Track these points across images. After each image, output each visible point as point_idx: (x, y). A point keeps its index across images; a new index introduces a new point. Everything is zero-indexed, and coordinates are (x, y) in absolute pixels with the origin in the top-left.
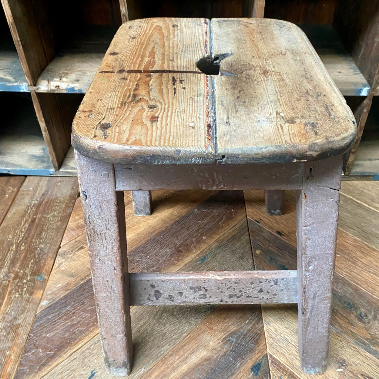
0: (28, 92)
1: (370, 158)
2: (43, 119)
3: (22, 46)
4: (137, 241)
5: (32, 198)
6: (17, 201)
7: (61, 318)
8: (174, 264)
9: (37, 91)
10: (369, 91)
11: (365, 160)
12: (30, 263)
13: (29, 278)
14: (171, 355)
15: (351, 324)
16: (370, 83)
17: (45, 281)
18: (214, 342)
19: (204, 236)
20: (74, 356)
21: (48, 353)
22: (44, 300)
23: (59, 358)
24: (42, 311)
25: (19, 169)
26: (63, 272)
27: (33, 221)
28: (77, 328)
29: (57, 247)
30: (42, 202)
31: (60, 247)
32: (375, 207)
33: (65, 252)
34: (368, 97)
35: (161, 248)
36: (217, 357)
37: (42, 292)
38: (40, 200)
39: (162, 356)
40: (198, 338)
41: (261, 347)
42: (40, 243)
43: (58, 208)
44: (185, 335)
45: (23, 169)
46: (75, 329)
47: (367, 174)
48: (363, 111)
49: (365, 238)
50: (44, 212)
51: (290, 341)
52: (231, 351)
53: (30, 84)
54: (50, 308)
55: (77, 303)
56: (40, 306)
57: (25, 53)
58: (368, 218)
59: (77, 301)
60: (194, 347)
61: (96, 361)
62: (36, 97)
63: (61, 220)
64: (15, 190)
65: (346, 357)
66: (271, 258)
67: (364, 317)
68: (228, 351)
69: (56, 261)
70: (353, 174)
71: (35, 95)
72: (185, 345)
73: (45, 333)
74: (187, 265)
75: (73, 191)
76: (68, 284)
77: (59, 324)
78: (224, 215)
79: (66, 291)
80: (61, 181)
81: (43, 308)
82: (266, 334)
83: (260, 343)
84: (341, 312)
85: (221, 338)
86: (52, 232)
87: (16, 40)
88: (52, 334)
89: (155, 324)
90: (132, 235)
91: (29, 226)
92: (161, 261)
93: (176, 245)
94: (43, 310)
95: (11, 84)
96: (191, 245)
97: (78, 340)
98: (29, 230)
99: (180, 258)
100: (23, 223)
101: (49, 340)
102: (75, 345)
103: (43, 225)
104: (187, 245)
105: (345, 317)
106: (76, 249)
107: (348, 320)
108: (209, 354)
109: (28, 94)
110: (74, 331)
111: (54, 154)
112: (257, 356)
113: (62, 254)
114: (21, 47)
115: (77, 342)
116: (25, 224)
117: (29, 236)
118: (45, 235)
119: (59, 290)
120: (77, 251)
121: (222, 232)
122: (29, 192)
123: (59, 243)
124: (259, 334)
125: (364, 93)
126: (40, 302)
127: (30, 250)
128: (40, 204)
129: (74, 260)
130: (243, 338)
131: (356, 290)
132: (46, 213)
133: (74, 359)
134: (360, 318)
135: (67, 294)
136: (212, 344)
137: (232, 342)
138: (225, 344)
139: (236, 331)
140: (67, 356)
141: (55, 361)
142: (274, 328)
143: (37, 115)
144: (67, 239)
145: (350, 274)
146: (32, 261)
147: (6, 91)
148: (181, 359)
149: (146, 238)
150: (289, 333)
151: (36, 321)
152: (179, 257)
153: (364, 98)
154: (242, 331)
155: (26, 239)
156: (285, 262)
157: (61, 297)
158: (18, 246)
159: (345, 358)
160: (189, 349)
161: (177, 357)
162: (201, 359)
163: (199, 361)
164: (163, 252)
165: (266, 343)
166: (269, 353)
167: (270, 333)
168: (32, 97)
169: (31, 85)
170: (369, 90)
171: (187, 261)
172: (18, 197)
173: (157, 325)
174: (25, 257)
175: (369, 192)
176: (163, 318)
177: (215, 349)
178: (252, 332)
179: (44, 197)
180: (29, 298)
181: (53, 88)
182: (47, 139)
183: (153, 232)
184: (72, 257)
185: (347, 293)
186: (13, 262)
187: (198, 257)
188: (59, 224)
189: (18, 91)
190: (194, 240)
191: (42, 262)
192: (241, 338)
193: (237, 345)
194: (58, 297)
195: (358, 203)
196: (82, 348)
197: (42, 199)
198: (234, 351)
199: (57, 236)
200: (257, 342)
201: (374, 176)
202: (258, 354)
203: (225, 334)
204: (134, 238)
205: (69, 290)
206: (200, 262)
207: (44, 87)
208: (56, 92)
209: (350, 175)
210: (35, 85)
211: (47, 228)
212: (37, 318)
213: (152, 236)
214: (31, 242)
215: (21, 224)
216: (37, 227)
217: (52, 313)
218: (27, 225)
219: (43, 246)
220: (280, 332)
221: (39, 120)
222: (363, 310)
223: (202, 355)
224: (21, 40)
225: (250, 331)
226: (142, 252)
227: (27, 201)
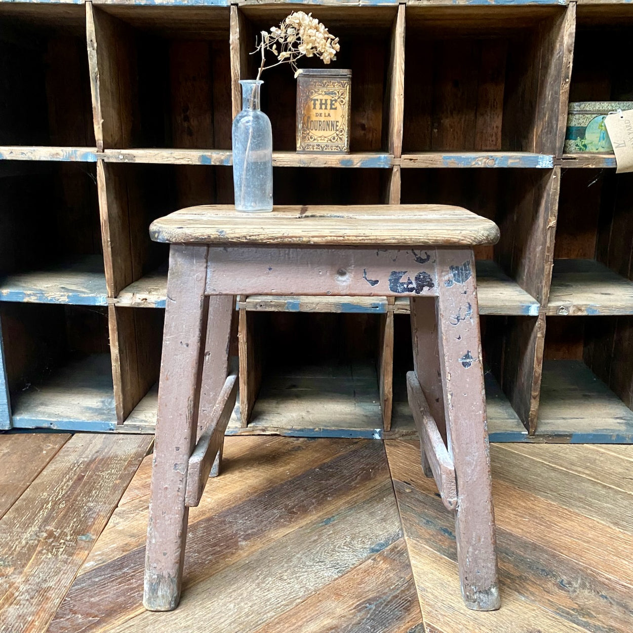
0: (106, 305)
1: (564, 417)
2: (117, 344)
3: (112, 248)
4: (230, 501)
5: (80, 456)
6: (58, 458)
7: (113, 581)
8: (284, 526)
9: (116, 305)
10: (540, 309)
11: (558, 419)
12: (72, 522)
13: (68, 538)
14: (278, 623)
15: (548, 592)
16: (539, 300)
17: (93, 541)
18: (343, 609)
19: (329, 496)
20: (131, 623)
21: (91, 618)
22: (89, 561)
23: (108, 624)
24: (85, 574)
25: (67, 420)
26: (120, 532)
27: (80, 478)
28: (137, 592)
29: (113, 505)
30: (95, 459)
31: (117, 506)
32: (576, 471)
33: (124, 511)
34: (539, 317)
35: (266, 509)
36: (348, 626)
37: (86, 552)
38: (92, 457)
39: (264, 624)
40: (318, 604)
41: (413, 615)
42: (89, 501)
43: (118, 466)
44: (299, 601)
45: (72, 420)
46: (134, 593)
47: (562, 433)
48: (537, 337)
49: (564, 502)
50: (97, 469)
51: (456, 609)
52: (368, 619)
53: (110, 295)
54: (98, 571)
55: (138, 565)
56: (83, 567)
57: (112, 256)
58: (567, 482)
59: (139, 563)
60: (313, 614)
61: (163, 628)
62: (114, 312)
63: (120, 478)
64: (57, 447)
65: (542, 627)
66: (428, 521)
67: (567, 586)
68: (363, 619)
69: (110, 521)
70: (541, 433)
71: (114, 309)
72: (298, 612)
73: (89, 596)
74: (304, 527)
75: (140, 449)
76: (126, 544)
77: (110, 588)
78: (359, 475)
79: (123, 551)
80: (123, 439)
81: (88, 569)
82: (420, 600)
83: (412, 610)
84: (533, 580)
85: (353, 604)
86: (107, 490)
87: (106, 240)
88: (97, 599)
89: (254, 589)
90: (223, 495)
91: (74, 483)
92: (265, 523)
93: (286, 506)
94: (88, 572)
95: (86, 295)
96: (310, 506)
97: (137, 605)
98: (73, 487)
99: (293, 520)
100: (64, 480)
101: (93, 605)
102: (133, 609)
103: (95, 483)
104: (304, 506)
105: (539, 585)
106: (141, 509)
107: (543, 587)
108: (335, 622)
109: (105, 309)
110: (132, 595)
111: (121, 396)
112: (407, 625)
113: (120, 513)
114: (110, 249)
115: (136, 608)
116: (68, 481)
117: (72, 493)
118: (96, 493)
119: (112, 551)
120: (142, 511)
121: (355, 493)
122: (77, 449)
123: (116, 502)
124: (409, 601)
125: (533, 312)
126: (83, 563)
127: (73, 508)
128: (92, 461)
129: (137, 520)
130: (386, 605)
131: (554, 556)
132: (100, 471)
133: (130, 626)
134: (561, 586)
135: (125, 556)
136: (339, 611)
137: (370, 609)
138: (359, 611)
139: (376, 597)
140: (120, 623)
141: (101, 628)
142: (433, 595)
143: (110, 338)
144: (129, 498)
145: (543, 539)
146: (75, 520)
147: (77, 304)
148: (292, 628)
149: (243, 498)
150: (456, 600)
151: (76, 584)
152: (292, 518)
153: (535, 318)
154: (384, 597)
155: (68, 496)
156: (448, 525)
157: (116, 558)
158: (55, 503)
159: (540, 628)
160: (306, 617)
161: (287, 625)
162: (323, 627)
163: (320, 629)
164: (268, 513)
165: (421, 611)
166: (426, 623)
167: (427, 600)
168: (109, 312)
169: (111, 297)
170: (538, 307)
171: (304, 523)
172: (61, 453)
173: (258, 589)
174: (65, 515)
175: (567, 456)
176: (267, 582)
177: (344, 616)
178: (400, 598)
179: (98, 454)
180: (67, 559)
181: (139, 301)
182: (116, 373)
183: (255, 492)
184: (134, 516)
185: (540, 559)
186: (46, 521)
187: (319, 519)
188: (117, 482)
189: (92, 304)
190: (314, 501)
191: (90, 521)
192: (383, 605)
193: (377, 612)
194: (110, 559)
195: (552, 467)
196: (143, 614)
197: (94, 457)
198: (372, 619)
199: (113, 494)
200: (407, 609)
201: (570, 436)
202: (408, 622)
203: (359, 601)
204: (227, 497)
205: (127, 551)
206: (324, 524)
207: (127, 300)
208: (142, 306)
209: (536, 433)
210: (115, 298)
211: (100, 486)
212: (76, 581)
213: (252, 497)
214: (75, 500)
215: (62, 481)
216: (85, 485)
217: (100, 576)
218: (70, 483)
219: (92, 505)
220: (441, 598)
221: (111, 344)
222: (565, 577)
223: (325, 623)
224: (111, 241)
225: (397, 597)
226: (237, 512)
227: (72, 458)
